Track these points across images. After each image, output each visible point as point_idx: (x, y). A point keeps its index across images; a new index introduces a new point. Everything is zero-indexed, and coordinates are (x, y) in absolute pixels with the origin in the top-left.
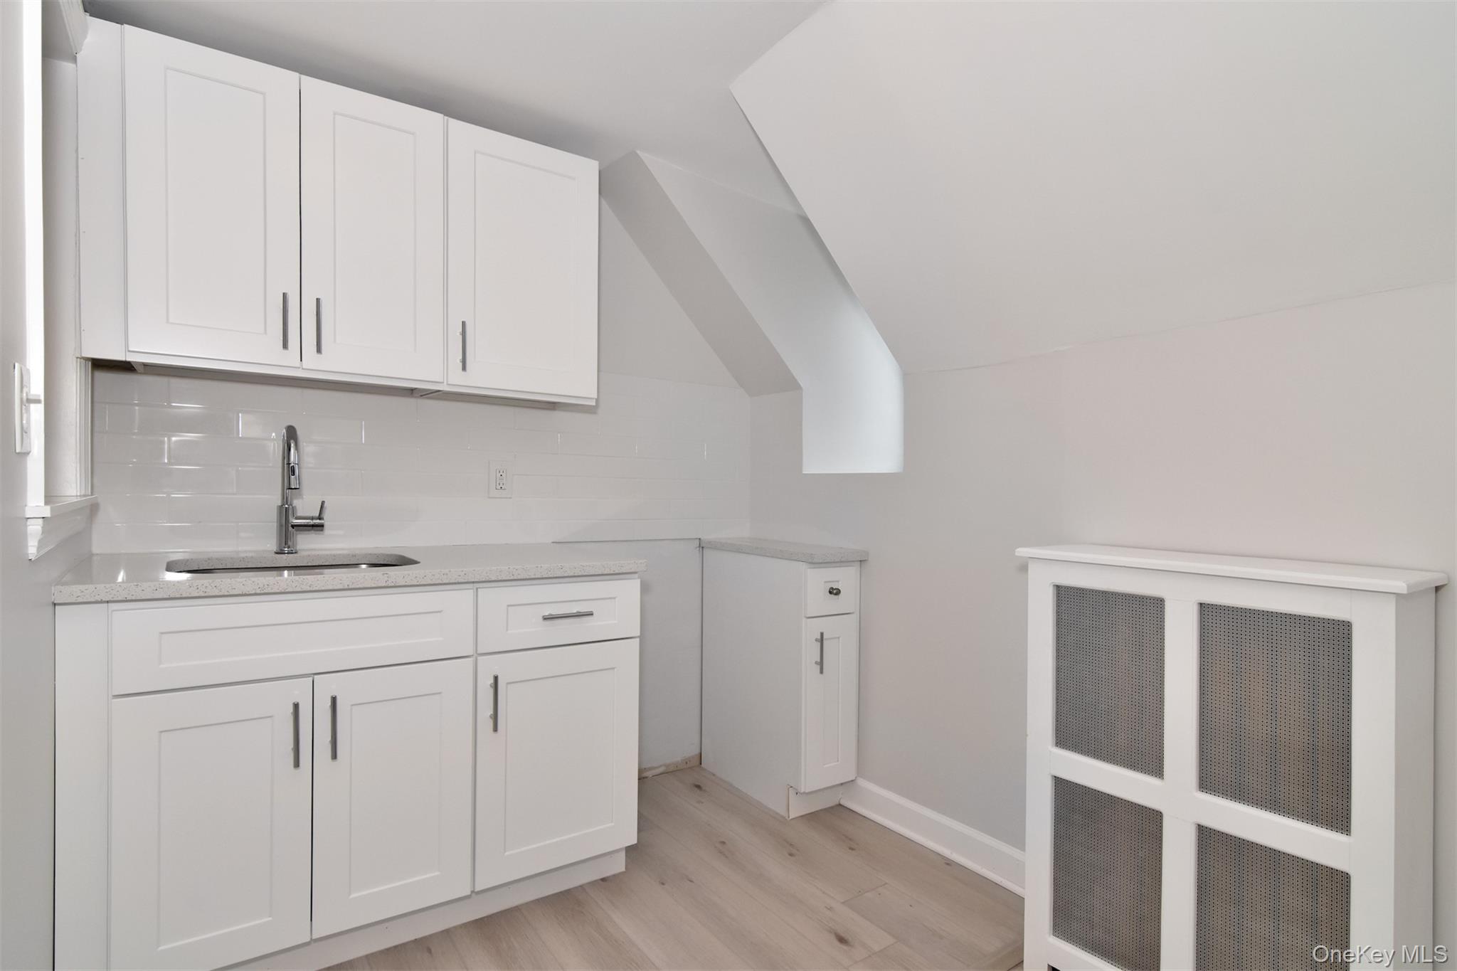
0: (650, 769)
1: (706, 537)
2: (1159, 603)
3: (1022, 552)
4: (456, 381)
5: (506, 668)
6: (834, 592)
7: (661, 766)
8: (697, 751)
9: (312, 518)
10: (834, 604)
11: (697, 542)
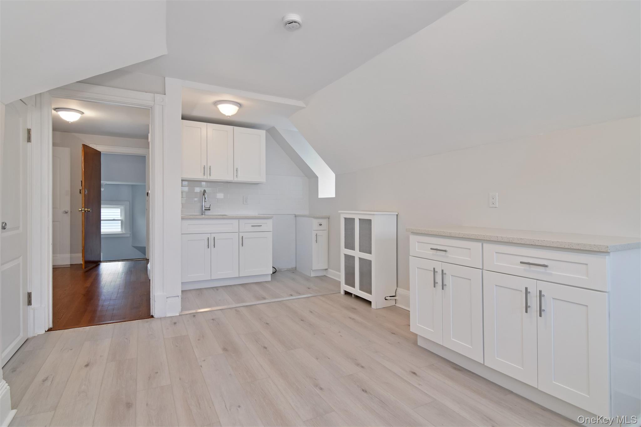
0: (283, 269)
1: (296, 214)
2: (354, 219)
3: (339, 212)
4: (236, 180)
5: (245, 235)
6: (321, 225)
7: (286, 269)
8: (295, 266)
9: (208, 208)
10: (321, 228)
11: (294, 215)
